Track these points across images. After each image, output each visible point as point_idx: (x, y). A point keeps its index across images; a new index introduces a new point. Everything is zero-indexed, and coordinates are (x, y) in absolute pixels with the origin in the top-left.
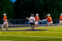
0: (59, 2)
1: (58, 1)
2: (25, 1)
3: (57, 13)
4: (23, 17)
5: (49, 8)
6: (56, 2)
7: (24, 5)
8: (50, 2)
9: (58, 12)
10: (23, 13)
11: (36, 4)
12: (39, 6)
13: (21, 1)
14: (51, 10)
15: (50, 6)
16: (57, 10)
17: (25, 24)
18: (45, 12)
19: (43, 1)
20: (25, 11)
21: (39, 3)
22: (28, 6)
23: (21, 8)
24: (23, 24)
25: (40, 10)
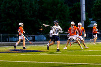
1: (62, 4)
2: (8, 4)
4: (6, 30)
5: (47, 16)
6: (59, 5)
7: (7, 10)
8: (49, 6)
9: (61, 22)
10: (6, 23)
11: (26, 8)
12: (31, 11)
14: (51, 18)
15: (49, 12)
16: (60, 18)
17: (8, 41)
18: (40, 22)
19: (37, 4)
20: (8, 19)
21: (31, 6)
22: (14, 11)
23: (2, 15)
24: (6, 41)
25: (33, 18)
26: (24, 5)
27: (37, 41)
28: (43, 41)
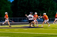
0: (53, 2)
2: (21, 1)
3: (51, 12)
4: (20, 15)
6: (51, 2)
7: (21, 5)
8: (45, 2)
10: (20, 12)
11: (32, 4)
13: (18, 1)
14: (46, 9)
16: (51, 9)
18: (40, 11)
19: (38, 1)
20: (22, 10)
23: (18, 7)
25: (36, 9)
26: (31, 2)
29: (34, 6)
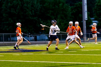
0: (66, 5)
1: (63, 4)
2: (9, 4)
3: (62, 24)
4: (8, 29)
5: (49, 15)
6: (61, 4)
7: (8, 10)
8: (51, 6)
9: (63, 22)
10: (8, 22)
11: (28, 8)
12: (33, 11)
13: (3, 4)
14: (53, 17)
15: (51, 11)
16: (62, 18)
17: (10, 41)
18: (42, 22)
19: (39, 4)
20: (10, 19)
21: (32, 6)
22: (15, 11)
23: (4, 15)
24: (8, 41)
25: (35, 18)
26: (25, 5)
27: (38, 40)
28: (45, 40)
29: (32, 12)
